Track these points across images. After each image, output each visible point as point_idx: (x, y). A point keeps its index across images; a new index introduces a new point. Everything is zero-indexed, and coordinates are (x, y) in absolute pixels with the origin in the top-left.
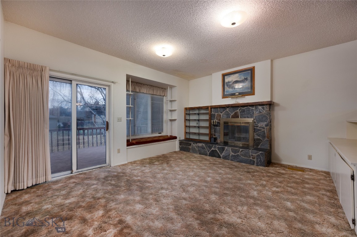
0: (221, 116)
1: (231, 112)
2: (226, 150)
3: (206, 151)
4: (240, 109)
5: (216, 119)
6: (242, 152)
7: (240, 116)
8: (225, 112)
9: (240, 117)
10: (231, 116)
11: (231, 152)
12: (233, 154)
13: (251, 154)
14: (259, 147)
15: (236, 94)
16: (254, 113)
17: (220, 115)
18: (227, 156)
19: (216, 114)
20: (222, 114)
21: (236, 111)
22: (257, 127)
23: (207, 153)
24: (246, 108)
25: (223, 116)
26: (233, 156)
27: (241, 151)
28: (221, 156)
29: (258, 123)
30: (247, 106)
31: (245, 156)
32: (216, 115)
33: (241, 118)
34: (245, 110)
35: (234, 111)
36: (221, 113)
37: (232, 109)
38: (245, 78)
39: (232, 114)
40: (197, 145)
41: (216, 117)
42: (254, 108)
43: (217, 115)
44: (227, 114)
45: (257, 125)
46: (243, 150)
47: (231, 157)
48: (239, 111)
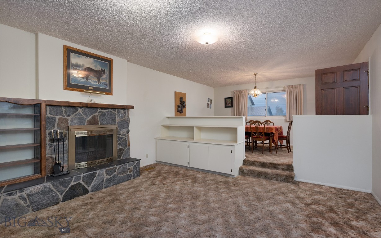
0: (69, 122)
1: (87, 116)
2: (99, 175)
3: (57, 194)
4: (100, 112)
5: (58, 128)
6: (119, 170)
7: (99, 122)
8: (76, 115)
9: (99, 124)
10: (86, 120)
11: (105, 176)
12: (108, 177)
13: (128, 168)
14: (121, 159)
15: (89, 88)
16: (115, 117)
17: (67, 120)
18: (99, 184)
19: (57, 117)
20: (69, 118)
21: (94, 115)
22: (120, 135)
23: (58, 198)
24: (107, 110)
25: (71, 121)
26: (107, 179)
27: (119, 168)
28: (89, 189)
29: (121, 130)
30: (108, 108)
31: (123, 172)
32: (57, 120)
33: (101, 124)
34: (106, 113)
35: (91, 114)
36: (69, 116)
37: (87, 110)
38: (101, 69)
39: (88, 119)
40: (24, 194)
41: (58, 124)
42: (116, 112)
43: (59, 119)
44: (79, 119)
45: (119, 132)
46: (121, 166)
47: (106, 182)
48: (99, 114)
